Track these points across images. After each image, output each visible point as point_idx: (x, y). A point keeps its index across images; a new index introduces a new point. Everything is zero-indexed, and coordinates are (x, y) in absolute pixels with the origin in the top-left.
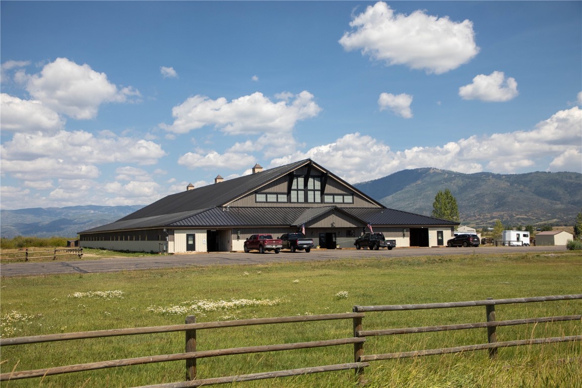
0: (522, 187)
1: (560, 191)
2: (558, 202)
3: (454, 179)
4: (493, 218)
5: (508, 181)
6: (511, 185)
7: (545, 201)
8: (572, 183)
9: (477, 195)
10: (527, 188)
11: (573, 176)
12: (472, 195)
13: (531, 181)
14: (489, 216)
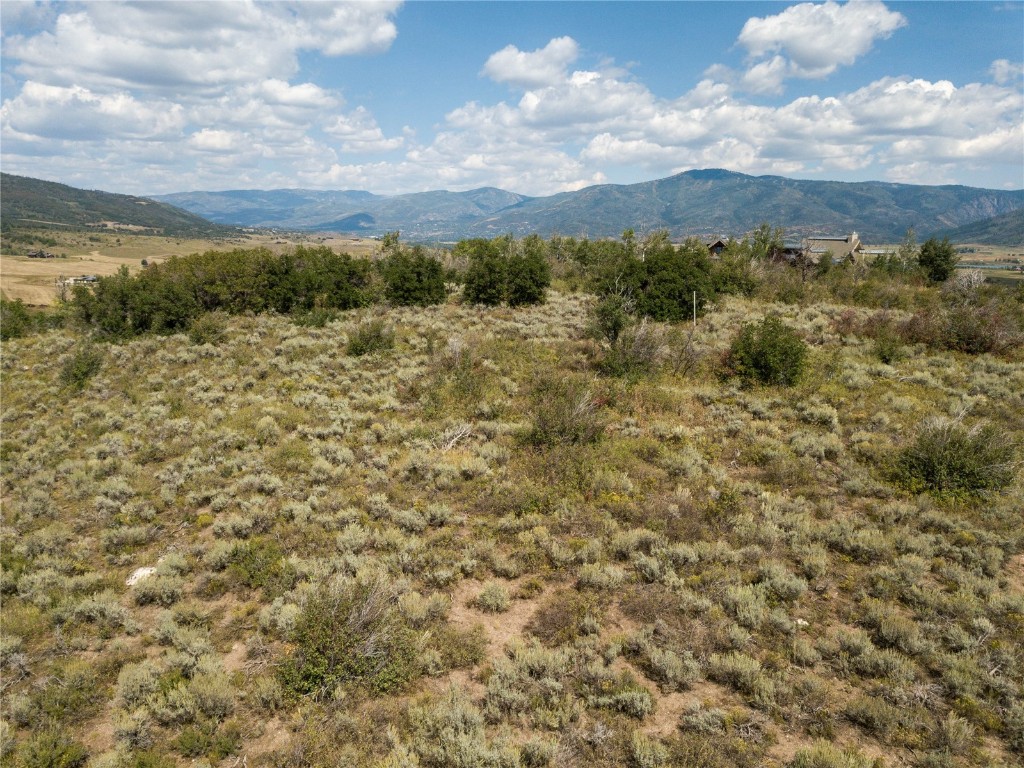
0: (815, 197)
1: (851, 204)
2: (848, 216)
3: (749, 184)
4: (792, 232)
5: (801, 190)
6: (805, 195)
7: (836, 215)
8: (862, 196)
9: (774, 206)
10: (820, 199)
11: (865, 188)
12: (768, 205)
13: (824, 192)
14: (789, 230)
